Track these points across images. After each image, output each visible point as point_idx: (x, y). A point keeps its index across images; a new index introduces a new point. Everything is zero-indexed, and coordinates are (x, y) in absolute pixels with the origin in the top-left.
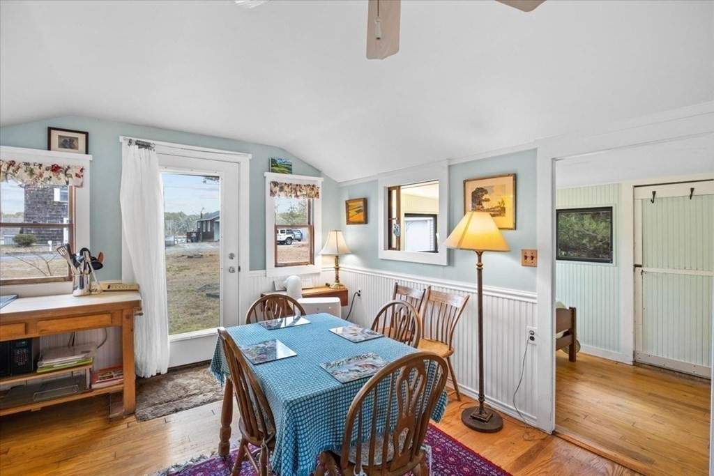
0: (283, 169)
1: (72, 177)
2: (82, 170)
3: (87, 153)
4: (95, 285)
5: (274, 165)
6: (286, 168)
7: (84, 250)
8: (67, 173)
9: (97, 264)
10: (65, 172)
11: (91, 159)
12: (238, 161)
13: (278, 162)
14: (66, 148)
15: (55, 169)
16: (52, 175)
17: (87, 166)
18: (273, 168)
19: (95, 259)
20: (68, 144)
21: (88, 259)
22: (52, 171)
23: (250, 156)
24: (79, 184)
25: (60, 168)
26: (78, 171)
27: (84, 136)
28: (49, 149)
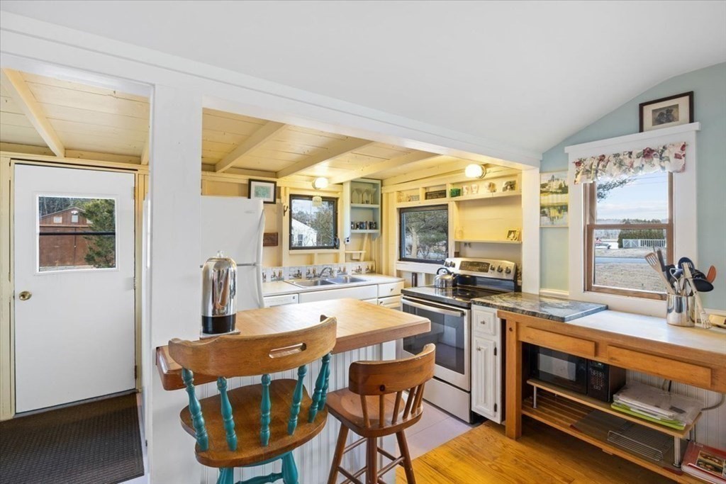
1: (669, 160)
2: (683, 147)
3: (692, 120)
4: (700, 314)
7: (684, 260)
8: (663, 155)
9: (703, 283)
10: (661, 155)
11: (698, 129)
14: (662, 123)
15: (648, 153)
16: (644, 163)
17: (691, 140)
19: (702, 275)
20: (665, 117)
21: (688, 274)
22: (644, 157)
24: (681, 167)
25: (653, 151)
26: (678, 150)
27: (687, 99)
28: (641, 130)
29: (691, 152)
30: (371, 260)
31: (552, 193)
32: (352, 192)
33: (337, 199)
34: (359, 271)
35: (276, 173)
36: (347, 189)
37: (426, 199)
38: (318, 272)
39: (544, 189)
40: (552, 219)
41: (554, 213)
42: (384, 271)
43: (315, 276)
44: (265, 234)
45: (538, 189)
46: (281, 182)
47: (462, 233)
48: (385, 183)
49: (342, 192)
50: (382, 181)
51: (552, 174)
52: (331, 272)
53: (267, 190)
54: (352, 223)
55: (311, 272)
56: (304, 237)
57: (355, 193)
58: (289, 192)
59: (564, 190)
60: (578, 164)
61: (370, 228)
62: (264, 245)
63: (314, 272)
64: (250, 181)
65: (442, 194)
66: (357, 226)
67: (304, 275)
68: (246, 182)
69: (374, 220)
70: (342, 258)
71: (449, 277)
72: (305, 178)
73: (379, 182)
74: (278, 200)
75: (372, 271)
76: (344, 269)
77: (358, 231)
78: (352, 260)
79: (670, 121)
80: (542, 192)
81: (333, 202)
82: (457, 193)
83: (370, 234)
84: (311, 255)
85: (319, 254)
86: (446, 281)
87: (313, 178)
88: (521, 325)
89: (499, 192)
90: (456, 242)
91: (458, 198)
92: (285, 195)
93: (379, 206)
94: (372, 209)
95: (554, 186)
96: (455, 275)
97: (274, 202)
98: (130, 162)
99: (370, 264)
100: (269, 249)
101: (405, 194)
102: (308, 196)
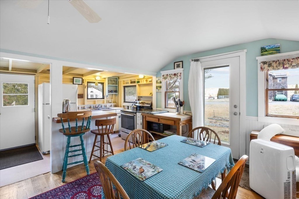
0: (271, 52)
1: (178, 76)
3: (182, 68)
5: (263, 51)
6: (275, 50)
11: (183, 70)
12: (239, 55)
13: (267, 48)
15: (175, 75)
16: (174, 77)
17: (182, 72)
18: (263, 53)
20: (178, 66)
23: (245, 51)
24: (180, 78)
26: (180, 74)
27: (181, 62)
28: (174, 69)
29: (182, 75)
30: (116, 102)
31: (159, 83)
32: (108, 81)
33: (104, 83)
34: (111, 106)
35: (82, 75)
36: (107, 80)
37: (131, 83)
38: (97, 106)
39: (157, 82)
40: (158, 90)
41: (159, 88)
42: (119, 106)
43: (96, 108)
44: (78, 95)
45: (156, 82)
46: (84, 78)
47: (140, 93)
48: (119, 78)
49: (105, 81)
50: (119, 77)
51: (158, 78)
52: (101, 106)
53: (79, 80)
54: (108, 91)
55: (95, 106)
56: (98, 95)
57: (110, 81)
58: (87, 81)
59: (161, 82)
60: (163, 76)
61: (115, 92)
62: (78, 98)
63: (96, 106)
64: (74, 77)
65: (134, 82)
66: (110, 92)
67: (92, 107)
68: (72, 78)
69: (116, 89)
70: (105, 102)
71: (135, 106)
72: (92, 76)
73: (118, 78)
74: (83, 84)
75: (115, 106)
76: (106, 106)
77: (111, 93)
78: (109, 102)
79: (179, 67)
80: (156, 83)
81: (103, 84)
82: (138, 82)
83: (115, 94)
84: (95, 101)
85: (97, 101)
86: (134, 107)
87: (95, 76)
88: (146, 116)
89: (148, 82)
90: (138, 96)
91: (139, 84)
92: (86, 82)
93: (118, 85)
94: (116, 86)
95: (159, 81)
96: (137, 106)
97: (82, 84)
98: (33, 72)
99: (115, 104)
100: (80, 99)
101: (125, 82)
102: (94, 82)
